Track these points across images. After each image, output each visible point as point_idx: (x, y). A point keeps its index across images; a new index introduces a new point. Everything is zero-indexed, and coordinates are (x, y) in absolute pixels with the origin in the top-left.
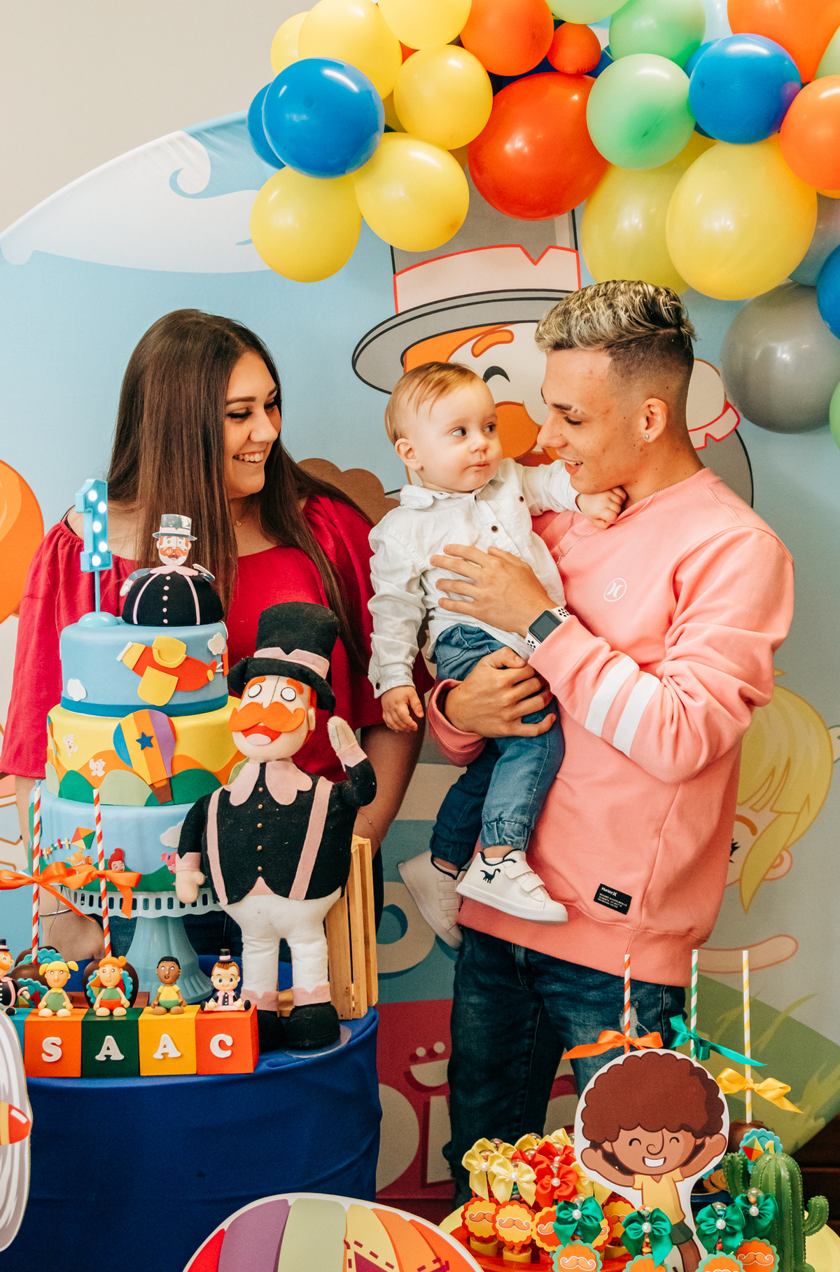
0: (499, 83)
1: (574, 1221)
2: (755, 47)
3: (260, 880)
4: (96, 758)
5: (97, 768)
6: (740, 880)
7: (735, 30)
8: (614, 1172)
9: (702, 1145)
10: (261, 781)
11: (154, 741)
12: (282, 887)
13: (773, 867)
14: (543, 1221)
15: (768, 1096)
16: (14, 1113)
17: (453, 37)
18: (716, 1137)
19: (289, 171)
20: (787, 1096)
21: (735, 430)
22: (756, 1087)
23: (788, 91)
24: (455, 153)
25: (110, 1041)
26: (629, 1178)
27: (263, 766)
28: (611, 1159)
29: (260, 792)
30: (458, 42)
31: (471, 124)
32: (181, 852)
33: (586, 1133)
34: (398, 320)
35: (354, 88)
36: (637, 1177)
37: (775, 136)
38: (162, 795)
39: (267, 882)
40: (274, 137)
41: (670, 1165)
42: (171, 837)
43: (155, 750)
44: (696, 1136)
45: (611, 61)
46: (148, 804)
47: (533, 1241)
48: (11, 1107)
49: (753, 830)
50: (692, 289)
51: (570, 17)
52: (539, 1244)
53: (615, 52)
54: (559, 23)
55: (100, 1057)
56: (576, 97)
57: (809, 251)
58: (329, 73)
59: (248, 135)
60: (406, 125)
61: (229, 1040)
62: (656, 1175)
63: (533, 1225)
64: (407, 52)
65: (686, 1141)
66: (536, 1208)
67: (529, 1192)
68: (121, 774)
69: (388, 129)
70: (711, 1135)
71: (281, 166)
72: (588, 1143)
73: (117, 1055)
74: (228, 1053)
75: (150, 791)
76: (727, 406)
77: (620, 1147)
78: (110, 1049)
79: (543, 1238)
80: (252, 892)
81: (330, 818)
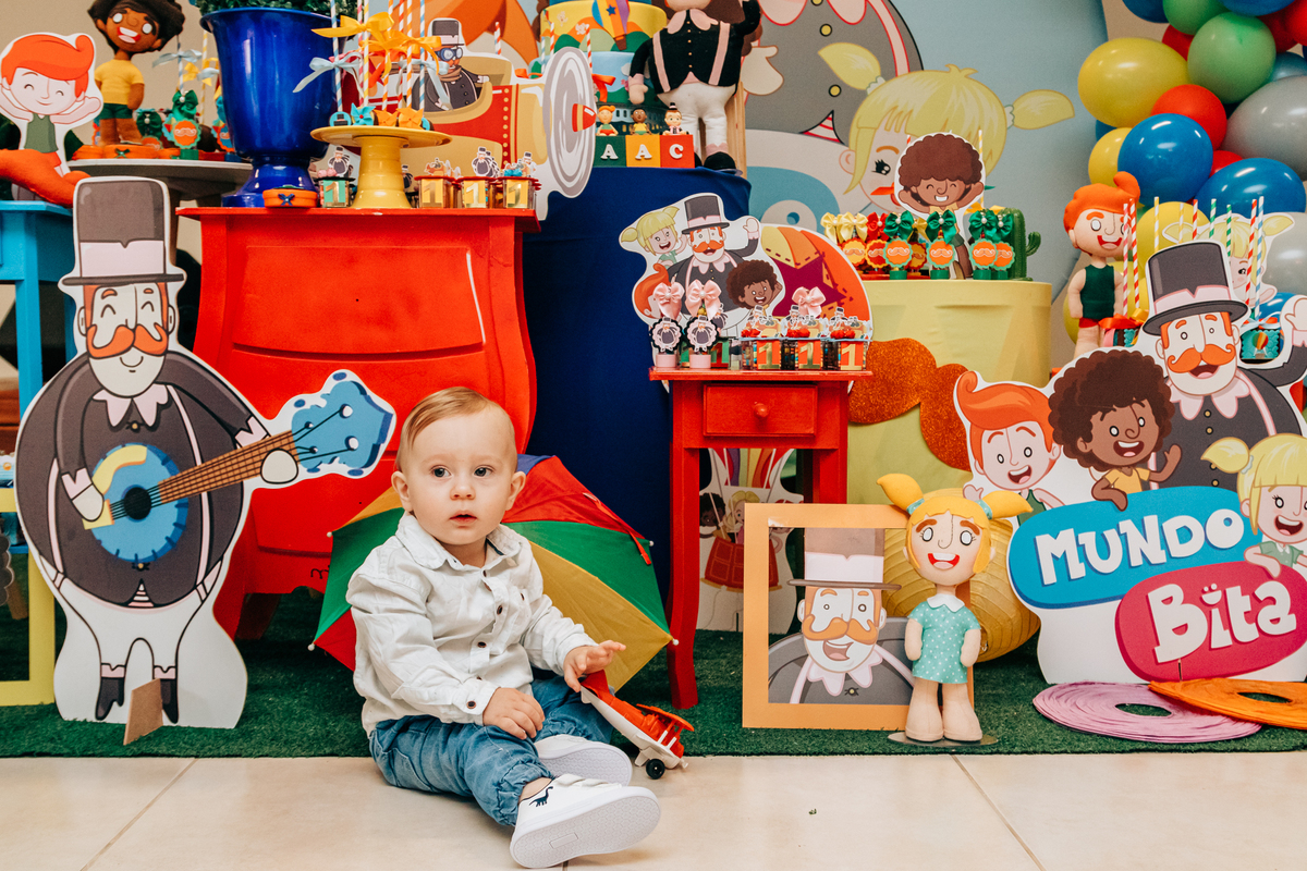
1: (897, 225)
3: (691, 74)
4: (580, 23)
5: (581, 29)
8: (918, 204)
9: (970, 188)
10: (688, 17)
11: (617, 11)
12: (704, 77)
14: (872, 248)
16: (586, 110)
18: (978, 184)
25: (609, 148)
26: (926, 208)
27: (688, 12)
28: (916, 197)
29: (688, 23)
32: (632, 74)
33: (901, 180)
36: (931, 207)
38: (620, 45)
39: (696, 75)
41: (951, 200)
42: (626, 69)
43: (618, 15)
44: (966, 183)
46: (612, 50)
47: (865, 261)
48: (585, 107)
52: (869, 263)
55: (604, 157)
61: (681, 148)
62: (943, 206)
63: (865, 251)
65: (960, 186)
66: (867, 242)
67: (864, 231)
68: (597, 31)
70: (974, 183)
72: (902, 188)
73: (614, 156)
74: (680, 156)
75: (614, 42)
77: (921, 190)
78: (610, 152)
79: (872, 259)
80: (686, 81)
81: (730, 39)
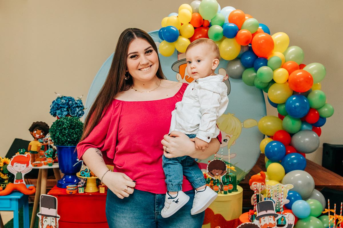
0: (195, 28)
2: (232, 25)
6: (228, 145)
7: (230, 22)
8: (212, 175)
13: (233, 143)
15: (232, 169)
17: (189, 22)
18: (225, 171)
19: (165, 41)
20: (235, 169)
21: (228, 79)
22: (230, 168)
23: (237, 31)
24: (189, 39)
30: (189, 23)
31: (191, 35)
33: (208, 170)
34: (179, 61)
35: (175, 30)
36: (215, 176)
37: (235, 37)
40: (163, 36)
41: (219, 174)
44: (223, 170)
45: (211, 26)
49: (230, 138)
50: (222, 58)
51: (206, 19)
53: (212, 24)
54: (204, 20)
56: (206, 30)
57: (240, 53)
58: (172, 28)
59: (158, 35)
60: (182, 35)
62: (217, 176)
64: (182, 24)
69: (180, 35)
71: (163, 40)
76: (227, 75)
